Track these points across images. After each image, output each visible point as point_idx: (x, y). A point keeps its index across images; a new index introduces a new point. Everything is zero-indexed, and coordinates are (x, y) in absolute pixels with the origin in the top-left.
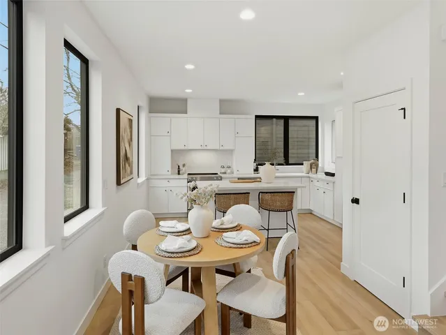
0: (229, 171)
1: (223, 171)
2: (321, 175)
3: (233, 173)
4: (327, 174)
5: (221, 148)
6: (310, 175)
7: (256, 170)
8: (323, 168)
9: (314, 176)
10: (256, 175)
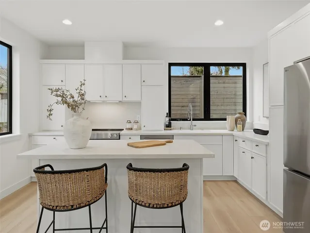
0: (135, 126)
1: (129, 126)
2: (249, 133)
3: (140, 129)
4: (257, 131)
5: (125, 99)
6: (235, 133)
7: (169, 126)
8: (252, 124)
9: (241, 133)
10: (169, 132)
